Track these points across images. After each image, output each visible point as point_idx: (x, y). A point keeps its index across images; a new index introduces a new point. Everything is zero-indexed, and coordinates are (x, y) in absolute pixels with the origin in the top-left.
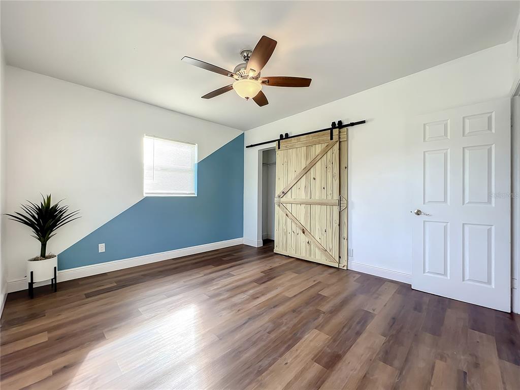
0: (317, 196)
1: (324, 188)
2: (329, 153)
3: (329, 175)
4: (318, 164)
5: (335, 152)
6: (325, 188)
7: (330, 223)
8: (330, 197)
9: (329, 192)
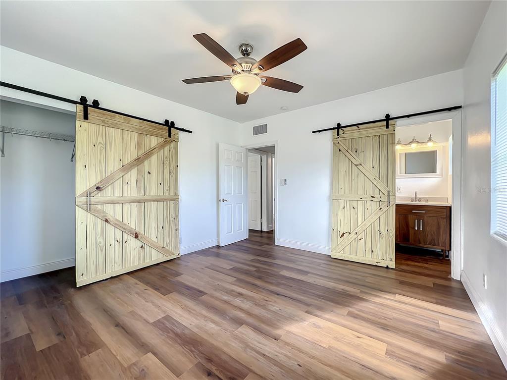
0: (153, 192)
1: (160, 184)
2: (166, 149)
3: (166, 171)
4: (154, 158)
5: (171, 150)
6: (162, 184)
7: (167, 219)
8: (166, 193)
9: (166, 188)
